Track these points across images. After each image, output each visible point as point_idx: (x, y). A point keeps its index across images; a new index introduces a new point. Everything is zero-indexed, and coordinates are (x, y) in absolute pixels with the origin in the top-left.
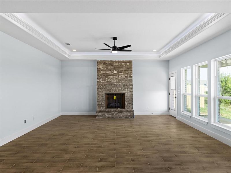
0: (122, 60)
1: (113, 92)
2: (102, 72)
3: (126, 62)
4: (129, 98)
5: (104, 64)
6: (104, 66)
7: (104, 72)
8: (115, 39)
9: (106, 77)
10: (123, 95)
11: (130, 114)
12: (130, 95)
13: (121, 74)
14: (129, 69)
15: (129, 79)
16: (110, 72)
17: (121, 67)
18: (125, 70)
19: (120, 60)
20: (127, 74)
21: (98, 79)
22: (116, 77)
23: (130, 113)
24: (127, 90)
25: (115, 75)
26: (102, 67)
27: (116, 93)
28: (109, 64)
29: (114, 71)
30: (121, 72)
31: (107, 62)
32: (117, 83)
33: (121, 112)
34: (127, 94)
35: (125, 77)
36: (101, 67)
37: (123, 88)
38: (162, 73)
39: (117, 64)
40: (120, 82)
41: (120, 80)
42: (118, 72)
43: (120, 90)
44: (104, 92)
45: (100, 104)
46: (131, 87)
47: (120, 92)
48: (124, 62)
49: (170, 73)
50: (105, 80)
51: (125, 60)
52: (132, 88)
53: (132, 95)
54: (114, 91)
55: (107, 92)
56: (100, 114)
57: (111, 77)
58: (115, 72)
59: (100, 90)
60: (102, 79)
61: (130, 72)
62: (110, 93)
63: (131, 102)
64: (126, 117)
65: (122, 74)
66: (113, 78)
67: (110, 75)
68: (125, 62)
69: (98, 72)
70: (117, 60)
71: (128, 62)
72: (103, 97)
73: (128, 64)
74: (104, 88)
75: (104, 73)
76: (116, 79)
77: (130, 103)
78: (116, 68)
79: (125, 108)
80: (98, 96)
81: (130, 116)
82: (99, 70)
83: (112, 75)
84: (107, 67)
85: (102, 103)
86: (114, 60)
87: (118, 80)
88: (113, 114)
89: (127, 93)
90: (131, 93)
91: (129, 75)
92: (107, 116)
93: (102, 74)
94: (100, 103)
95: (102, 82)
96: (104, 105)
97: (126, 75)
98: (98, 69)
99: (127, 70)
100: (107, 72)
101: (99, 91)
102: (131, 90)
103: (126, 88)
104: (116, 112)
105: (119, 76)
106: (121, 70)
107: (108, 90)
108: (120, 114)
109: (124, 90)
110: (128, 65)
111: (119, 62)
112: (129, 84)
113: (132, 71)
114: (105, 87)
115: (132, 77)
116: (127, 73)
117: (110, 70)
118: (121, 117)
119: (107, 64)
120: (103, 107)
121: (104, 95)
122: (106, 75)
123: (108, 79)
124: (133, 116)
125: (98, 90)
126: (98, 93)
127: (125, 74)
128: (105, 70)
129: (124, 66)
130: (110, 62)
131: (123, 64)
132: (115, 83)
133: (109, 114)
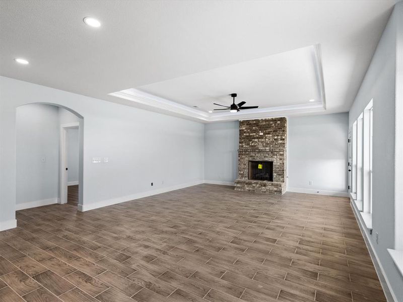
0: (270, 118)
1: (258, 160)
2: (245, 134)
4: (278, 168)
5: (247, 124)
6: (248, 126)
7: (248, 134)
8: (234, 95)
9: (250, 141)
10: (271, 163)
11: (276, 189)
12: (280, 164)
13: (268, 135)
14: (279, 129)
15: (280, 142)
16: (254, 134)
17: (269, 126)
18: (274, 131)
19: (267, 118)
21: (240, 143)
22: (263, 140)
23: (276, 187)
24: (275, 157)
25: (261, 137)
27: (261, 160)
28: (253, 124)
29: (259, 133)
30: (269, 134)
31: (250, 122)
32: (264, 148)
33: (265, 185)
34: (276, 161)
35: (275, 139)
36: (244, 128)
37: (271, 154)
39: (264, 123)
40: (267, 147)
41: (268, 144)
42: (265, 134)
43: (267, 157)
44: (246, 159)
46: (281, 153)
47: (266, 159)
48: (273, 120)
50: (248, 144)
51: (274, 118)
52: (282, 155)
53: (283, 164)
54: (258, 157)
56: (239, 185)
57: (256, 140)
58: (261, 134)
59: (242, 156)
60: (245, 143)
61: (281, 132)
62: (254, 160)
63: (282, 173)
64: (271, 192)
65: (271, 136)
66: (259, 141)
67: (255, 138)
68: (275, 120)
69: (240, 135)
70: (264, 118)
71: (279, 120)
72: (245, 164)
73: (279, 122)
75: (247, 136)
76: (262, 142)
77: (279, 175)
78: (262, 128)
79: (274, 180)
80: (240, 164)
81: (276, 191)
82: (241, 132)
83: (257, 138)
84: (251, 127)
85: (243, 173)
86: (260, 119)
87: (265, 144)
88: (254, 187)
90: (281, 162)
91: (279, 137)
92: (247, 188)
93: (244, 137)
95: (244, 146)
96: (247, 175)
97: (276, 137)
98: (240, 130)
99: (277, 131)
100: (251, 134)
101: (241, 158)
102: (281, 157)
103: (274, 155)
104: (258, 185)
105: (265, 138)
106: (270, 130)
107: (251, 156)
108: (263, 188)
109: (272, 157)
110: (278, 124)
111: (266, 120)
112: (279, 150)
114: (247, 153)
115: (284, 139)
116: (277, 134)
117: (255, 131)
118: (265, 192)
119: (250, 124)
120: (245, 177)
121: (246, 162)
122: (250, 138)
123: (252, 143)
124: (280, 192)
125: (239, 156)
126: (239, 160)
127: (275, 136)
128: (248, 132)
129: (273, 125)
130: (255, 122)
131: (272, 122)
132: (261, 148)
133: (249, 186)
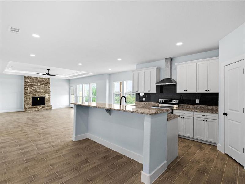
1: (38, 96)
2: (29, 83)
4: (48, 99)
5: (31, 79)
6: (31, 80)
7: (31, 84)
8: (48, 70)
9: (32, 87)
10: (44, 97)
14: (48, 83)
15: (48, 88)
17: (43, 81)
18: (45, 83)
21: (25, 87)
22: (40, 87)
23: (49, 107)
25: (39, 86)
26: (29, 80)
27: (39, 96)
30: (43, 84)
31: (33, 78)
32: (40, 91)
33: (44, 107)
34: (47, 97)
37: (44, 94)
38: (66, 87)
41: (42, 89)
42: (41, 84)
44: (30, 96)
46: (49, 93)
47: (42, 96)
49: (70, 86)
50: (31, 89)
51: (45, 78)
52: (50, 94)
54: (38, 95)
55: (33, 96)
56: (29, 109)
57: (36, 87)
58: (39, 84)
60: (29, 88)
63: (49, 102)
64: (47, 109)
65: (43, 85)
67: (35, 86)
69: (25, 84)
70: (40, 77)
72: (30, 99)
73: (47, 80)
75: (30, 85)
76: (39, 88)
78: (39, 81)
79: (46, 104)
81: (49, 109)
82: (26, 82)
83: (36, 86)
84: (33, 80)
85: (29, 103)
86: (38, 77)
88: (38, 109)
90: (49, 96)
91: (48, 86)
92: (34, 110)
96: (31, 104)
97: (46, 86)
100: (33, 84)
102: (49, 95)
103: (46, 94)
104: (40, 108)
107: (34, 95)
111: (41, 78)
112: (48, 91)
113: (50, 84)
114: (31, 93)
115: (50, 87)
117: (35, 83)
118: (44, 110)
120: (30, 105)
122: (32, 86)
123: (34, 88)
124: (51, 109)
128: (31, 83)
130: (35, 78)
131: (44, 80)
132: (38, 90)
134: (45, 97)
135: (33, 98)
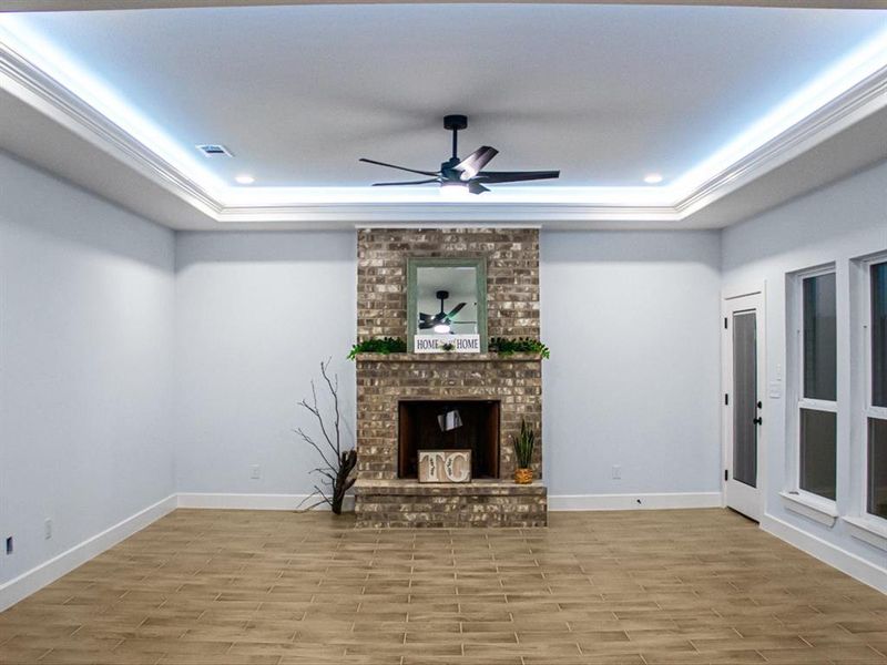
0: (484, 227)
1: (441, 394)
2: (381, 288)
3: (505, 238)
4: (520, 425)
5: (392, 247)
6: (396, 256)
7: (394, 289)
10: (491, 407)
11: (526, 508)
12: (529, 408)
14: (520, 272)
18: (500, 281)
19: (474, 227)
20: (514, 299)
21: (360, 323)
23: (530, 502)
24: (510, 382)
26: (380, 263)
27: (454, 395)
28: (416, 247)
31: (405, 239)
34: (513, 403)
35: (502, 313)
36: (377, 263)
37: (492, 373)
39: (462, 247)
43: (476, 383)
44: (391, 392)
45: (373, 457)
46: (532, 366)
47: (475, 392)
48: (494, 236)
51: (498, 227)
52: (536, 374)
53: (539, 408)
54: (443, 385)
55: (410, 393)
56: (373, 507)
59: (372, 383)
60: (383, 324)
61: (527, 286)
62: (425, 398)
64: (507, 522)
68: (503, 238)
69: (360, 289)
70: (460, 227)
71: (517, 239)
73: (517, 246)
74: (395, 374)
75: (391, 296)
80: (363, 415)
81: (525, 516)
82: (367, 277)
85: (380, 451)
86: (445, 227)
88: (438, 508)
89: (510, 400)
90: (530, 400)
91: (520, 305)
92: (409, 516)
93: (380, 298)
94: (374, 451)
96: (394, 461)
97: (507, 305)
98: (360, 272)
99: (511, 281)
101: (367, 390)
102: (531, 382)
103: (504, 374)
104: (455, 500)
107: (414, 382)
108: (476, 508)
109: (496, 383)
110: (515, 254)
111: (469, 236)
113: (536, 281)
114: (397, 367)
115: (536, 314)
116: (513, 292)
118: (483, 524)
119: (405, 246)
120: (388, 468)
121: (391, 408)
124: (543, 517)
125: (360, 383)
126: (360, 398)
127: (503, 299)
129: (497, 255)
130: (423, 239)
131: (490, 245)
133: (420, 506)
134: (496, 403)
135: (407, 407)
